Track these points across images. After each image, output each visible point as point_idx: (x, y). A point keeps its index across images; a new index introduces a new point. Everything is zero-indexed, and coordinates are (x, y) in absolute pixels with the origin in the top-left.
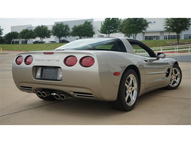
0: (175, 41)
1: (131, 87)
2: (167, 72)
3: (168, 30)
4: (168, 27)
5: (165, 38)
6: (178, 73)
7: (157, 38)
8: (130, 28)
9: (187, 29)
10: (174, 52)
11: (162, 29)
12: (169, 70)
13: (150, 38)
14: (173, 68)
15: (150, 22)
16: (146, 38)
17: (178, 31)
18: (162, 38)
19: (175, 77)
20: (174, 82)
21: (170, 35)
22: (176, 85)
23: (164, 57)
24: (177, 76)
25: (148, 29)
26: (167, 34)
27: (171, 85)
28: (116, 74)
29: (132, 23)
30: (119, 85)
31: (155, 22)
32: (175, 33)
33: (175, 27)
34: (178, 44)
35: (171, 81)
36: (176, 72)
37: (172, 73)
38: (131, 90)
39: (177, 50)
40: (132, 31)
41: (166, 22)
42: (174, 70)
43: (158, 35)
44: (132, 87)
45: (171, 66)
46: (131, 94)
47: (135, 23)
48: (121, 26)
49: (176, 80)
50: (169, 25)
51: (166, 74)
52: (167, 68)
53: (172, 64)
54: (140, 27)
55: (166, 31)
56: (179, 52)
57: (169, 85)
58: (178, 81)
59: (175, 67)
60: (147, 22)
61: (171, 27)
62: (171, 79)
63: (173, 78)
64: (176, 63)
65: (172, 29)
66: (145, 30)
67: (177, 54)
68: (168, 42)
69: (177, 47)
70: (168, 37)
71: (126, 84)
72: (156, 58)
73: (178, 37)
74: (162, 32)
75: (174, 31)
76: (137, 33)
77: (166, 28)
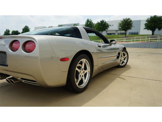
0: (124, 36)
1: (83, 70)
2: (118, 55)
3: (120, 30)
4: (120, 28)
5: (119, 34)
6: (126, 55)
7: (114, 34)
8: (99, 28)
9: (130, 29)
10: (123, 42)
11: (117, 29)
12: (119, 54)
13: (110, 34)
14: (122, 52)
15: (111, 25)
16: (108, 34)
17: (126, 30)
18: (116, 34)
19: (124, 59)
20: (123, 62)
21: (121, 32)
22: (124, 64)
23: (115, 44)
24: (125, 58)
25: (109, 29)
26: (119, 32)
27: (120, 64)
28: (63, 60)
29: (100, 25)
30: (68, 71)
31: (113, 25)
32: (124, 31)
33: (124, 28)
34: (125, 37)
35: (121, 61)
36: (124, 55)
37: (122, 56)
38: (84, 73)
39: (125, 40)
40: (100, 30)
41: (119, 25)
42: (123, 53)
43: (114, 32)
44: (85, 71)
45: (121, 51)
46: (84, 77)
47: (102, 25)
48: (94, 27)
49: (124, 61)
50: (120, 27)
51: (117, 57)
52: (118, 52)
53: (121, 49)
54: (105, 27)
55: (119, 30)
56: (126, 42)
57: (119, 65)
58: (125, 61)
59: (124, 51)
60: (109, 25)
61: (122, 27)
62: (121, 60)
63: (122, 59)
64: (125, 48)
65: (122, 29)
66: (107, 29)
67: (125, 43)
68: (120, 36)
69: (125, 39)
70: (120, 33)
71: (77, 69)
72: (109, 44)
73: (125, 34)
74: (117, 31)
75: (123, 30)
76: (103, 31)
77: (119, 28)
